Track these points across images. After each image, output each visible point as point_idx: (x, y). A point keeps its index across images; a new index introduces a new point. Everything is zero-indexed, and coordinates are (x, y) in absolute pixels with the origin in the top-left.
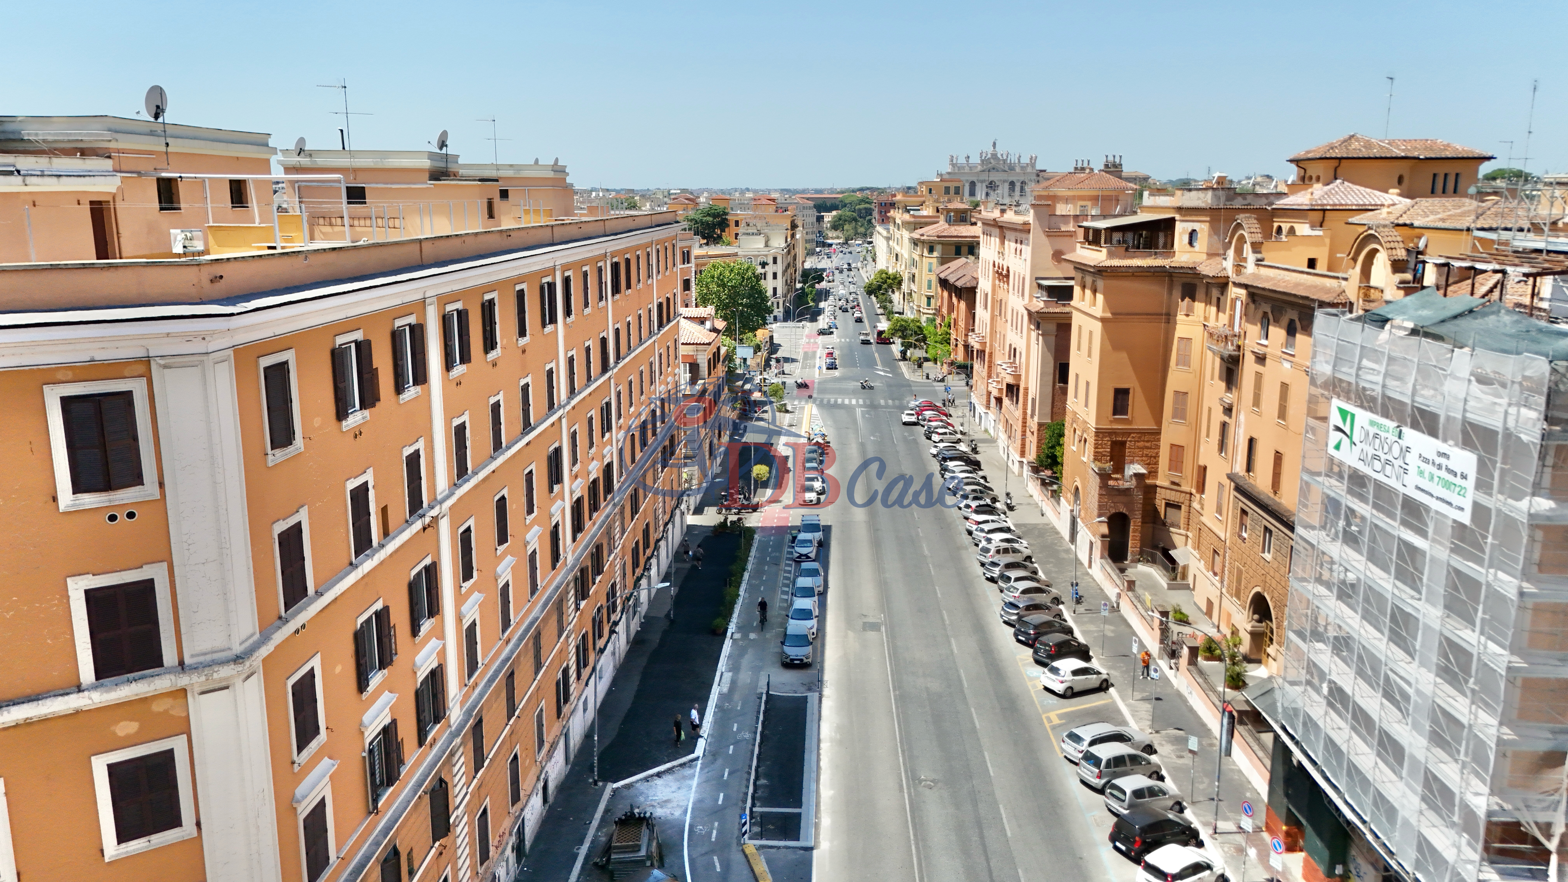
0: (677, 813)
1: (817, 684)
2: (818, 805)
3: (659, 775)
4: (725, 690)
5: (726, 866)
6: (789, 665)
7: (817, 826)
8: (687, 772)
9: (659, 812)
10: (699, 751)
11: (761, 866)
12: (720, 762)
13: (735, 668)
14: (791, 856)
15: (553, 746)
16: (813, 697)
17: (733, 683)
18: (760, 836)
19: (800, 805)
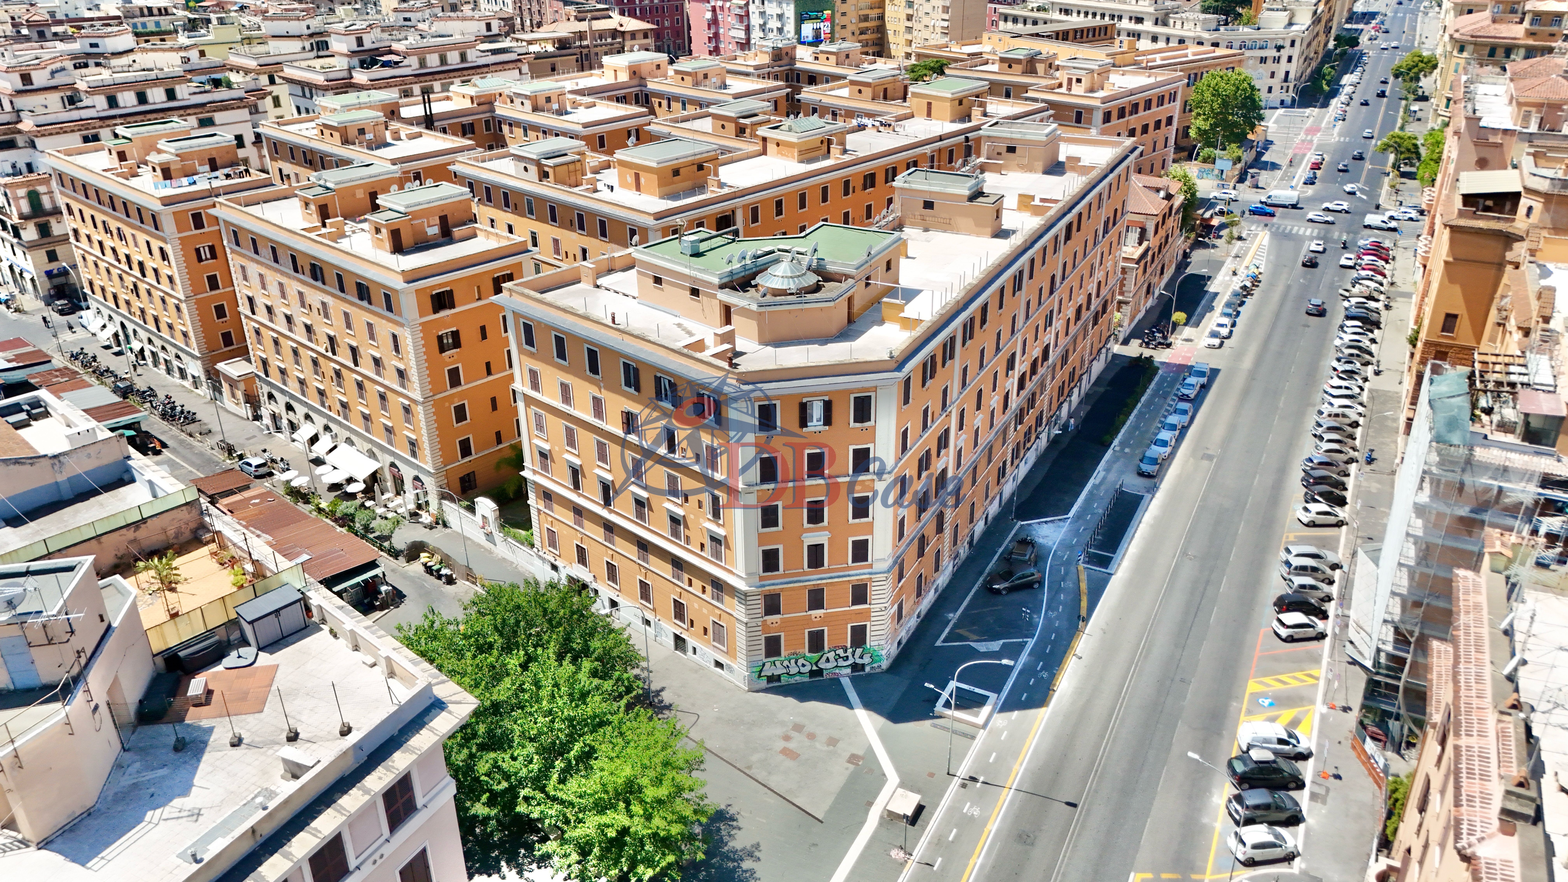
0: (1050, 543)
1: (1153, 490)
2: (1124, 555)
3: (1046, 522)
4: (1097, 482)
5: (1067, 573)
6: (1141, 474)
7: (1119, 565)
8: (1061, 524)
9: (1041, 541)
10: (1071, 514)
11: (1083, 577)
12: (1081, 522)
13: (1108, 470)
14: (1100, 575)
15: (993, 498)
16: (1148, 496)
17: (1104, 479)
18: (1088, 563)
19: (1114, 553)
